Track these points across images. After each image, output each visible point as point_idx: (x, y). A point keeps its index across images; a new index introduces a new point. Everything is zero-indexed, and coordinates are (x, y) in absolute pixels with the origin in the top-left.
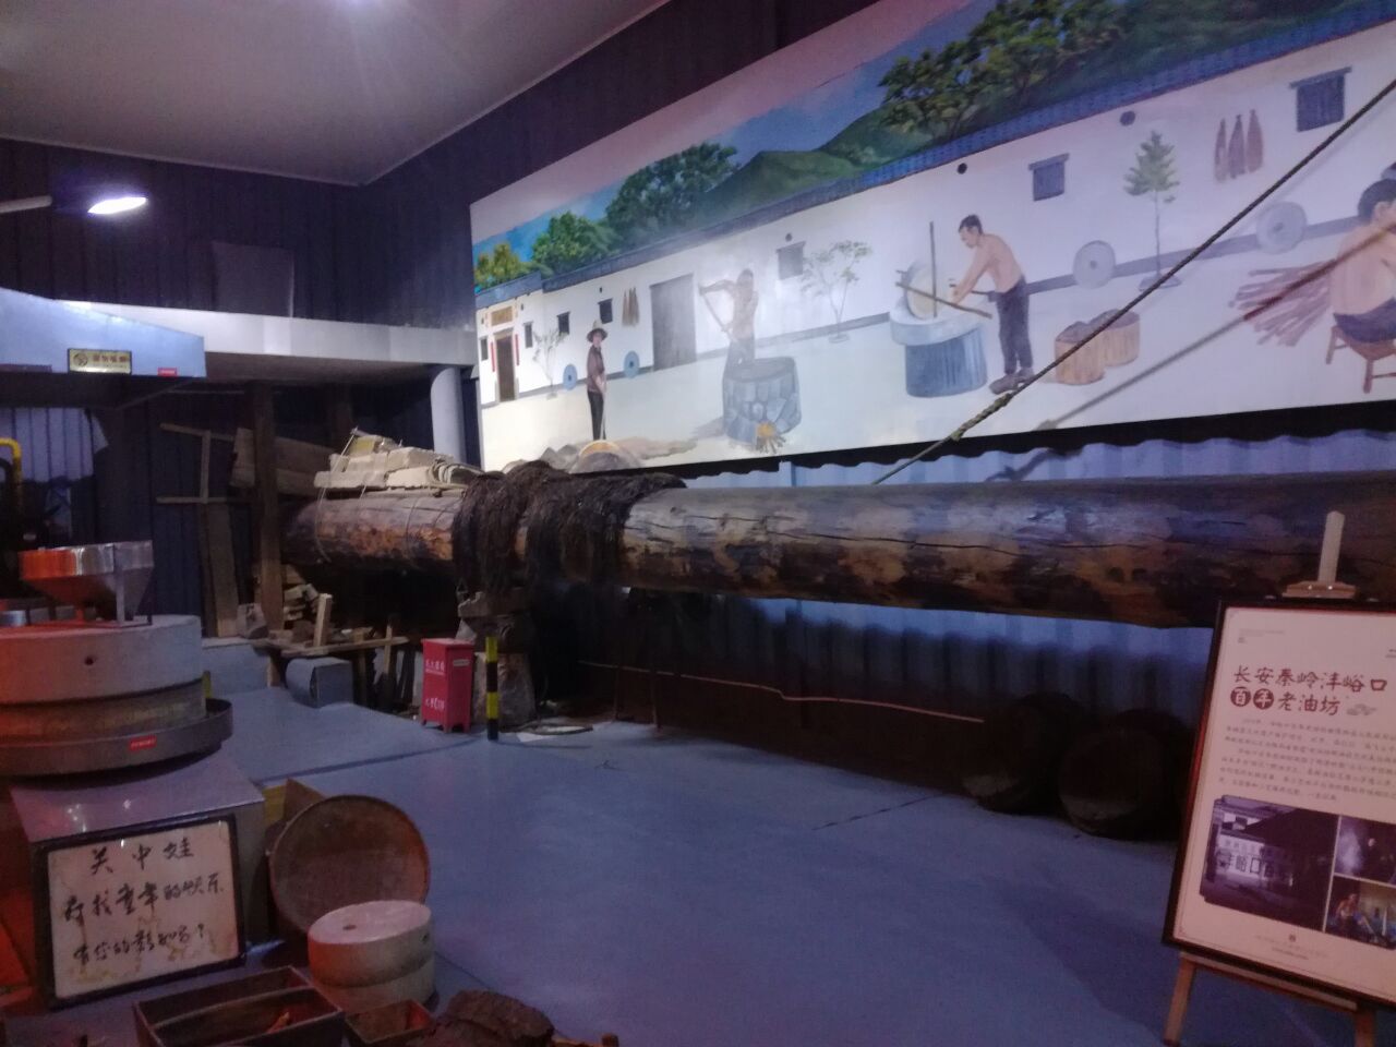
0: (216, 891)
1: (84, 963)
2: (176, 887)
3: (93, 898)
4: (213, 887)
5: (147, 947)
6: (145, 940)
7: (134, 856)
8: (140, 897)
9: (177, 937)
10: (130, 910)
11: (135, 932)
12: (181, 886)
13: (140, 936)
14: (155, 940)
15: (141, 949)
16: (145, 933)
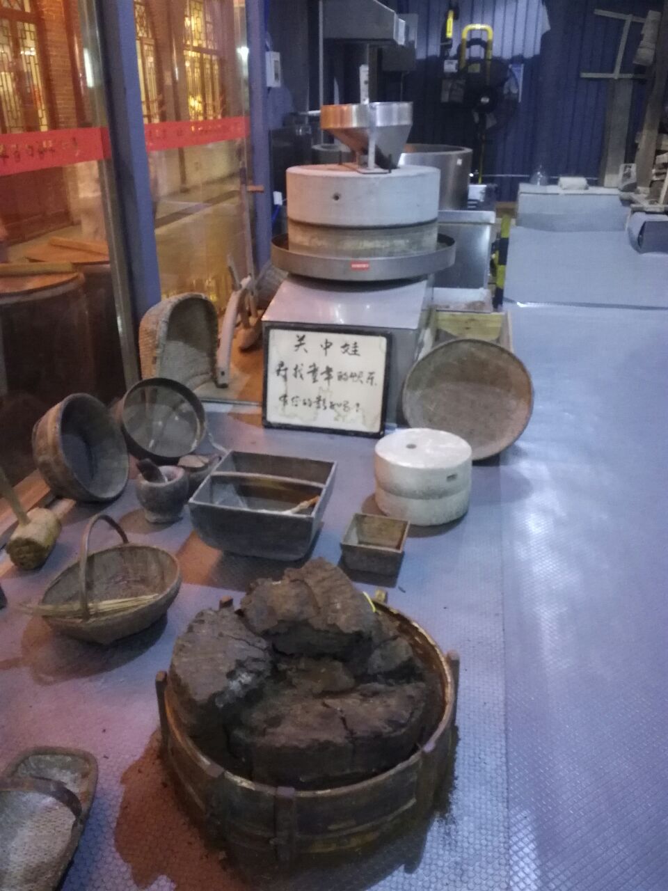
0: (372, 384)
1: (284, 405)
2: (345, 374)
3: (294, 367)
4: (370, 381)
5: (322, 407)
6: (321, 403)
7: (322, 346)
8: (322, 374)
9: (342, 407)
10: (315, 381)
11: (317, 395)
12: (349, 374)
13: (319, 399)
14: (328, 405)
15: (319, 407)
16: (322, 398)
